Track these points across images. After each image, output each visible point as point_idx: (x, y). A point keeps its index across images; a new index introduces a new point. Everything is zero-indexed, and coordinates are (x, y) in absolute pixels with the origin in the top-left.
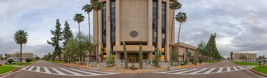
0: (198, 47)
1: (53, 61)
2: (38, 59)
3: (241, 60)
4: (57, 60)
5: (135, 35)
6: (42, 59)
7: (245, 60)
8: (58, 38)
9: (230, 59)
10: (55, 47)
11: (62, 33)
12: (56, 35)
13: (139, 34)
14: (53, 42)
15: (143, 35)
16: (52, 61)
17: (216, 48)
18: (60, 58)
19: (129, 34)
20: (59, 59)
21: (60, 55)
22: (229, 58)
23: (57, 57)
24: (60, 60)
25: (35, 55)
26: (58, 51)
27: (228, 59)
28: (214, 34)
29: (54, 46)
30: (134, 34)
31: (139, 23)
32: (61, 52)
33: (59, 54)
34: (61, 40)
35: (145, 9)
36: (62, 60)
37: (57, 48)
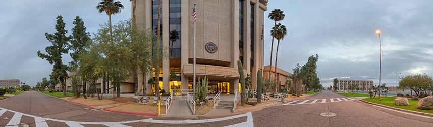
0: (293, 73)
1: (52, 92)
2: (26, 88)
3: (351, 91)
4: (58, 91)
5: (213, 50)
6: (34, 89)
7: (356, 90)
8: (60, 47)
9: (332, 89)
10: (54, 64)
11: (68, 39)
12: (55, 41)
13: (219, 49)
14: (49, 55)
15: (225, 51)
16: (50, 92)
17: (316, 74)
18: (63, 88)
19: (203, 47)
20: (61, 89)
21: (64, 81)
22: (331, 87)
23: (58, 85)
24: (63, 90)
25: (22, 83)
26: (61, 72)
27: (330, 89)
28: (315, 56)
29: (51, 63)
30: (211, 47)
31: (220, 31)
32: (67, 75)
33: (61, 79)
34: (66, 51)
35: (228, 10)
36: (68, 92)
37: (59, 66)
